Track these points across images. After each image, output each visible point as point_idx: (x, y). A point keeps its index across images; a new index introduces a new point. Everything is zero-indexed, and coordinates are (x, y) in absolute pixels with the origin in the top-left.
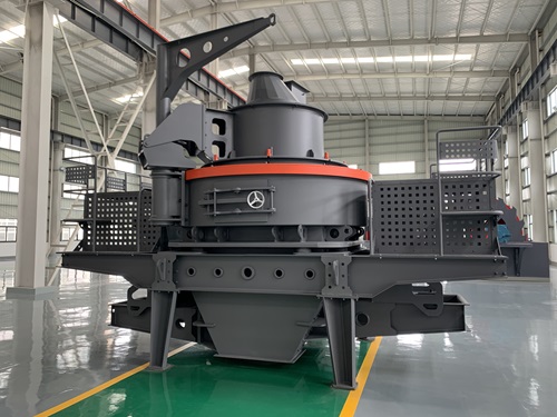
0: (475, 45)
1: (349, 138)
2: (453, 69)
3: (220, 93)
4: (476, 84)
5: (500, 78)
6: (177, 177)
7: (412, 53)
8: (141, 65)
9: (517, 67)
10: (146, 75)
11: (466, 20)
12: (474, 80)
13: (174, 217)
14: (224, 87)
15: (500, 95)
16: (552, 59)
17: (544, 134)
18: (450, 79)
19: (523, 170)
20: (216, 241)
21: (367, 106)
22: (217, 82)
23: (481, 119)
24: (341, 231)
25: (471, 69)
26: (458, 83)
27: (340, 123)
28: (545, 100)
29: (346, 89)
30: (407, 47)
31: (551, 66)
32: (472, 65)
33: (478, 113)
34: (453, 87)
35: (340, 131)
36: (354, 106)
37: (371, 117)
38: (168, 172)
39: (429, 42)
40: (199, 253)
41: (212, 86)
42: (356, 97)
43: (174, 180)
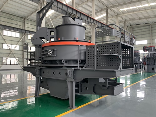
1: (145, 31)
6: (40, 47)
13: (40, 58)
21: (150, 20)
27: (141, 27)
29: (141, 16)
35: (141, 29)
36: (145, 21)
37: (152, 24)
38: (39, 46)
42: (145, 18)
43: (40, 48)
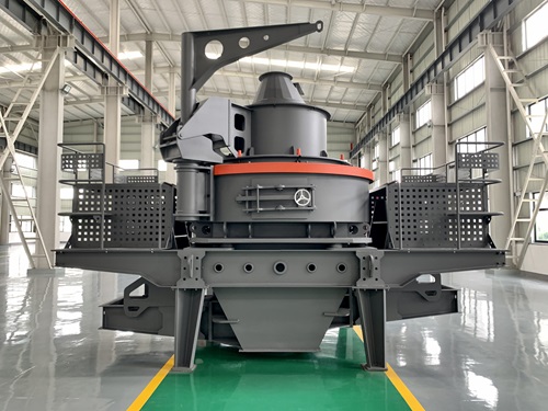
0: (358, 59)
2: (336, 79)
3: (122, 78)
4: (353, 94)
5: (373, 91)
6: (206, 172)
7: (305, 59)
8: (39, 38)
9: (388, 84)
10: (45, 50)
11: (354, 36)
12: (351, 90)
13: (201, 212)
14: (125, 73)
15: (370, 106)
16: (426, 80)
17: (412, 143)
18: (332, 87)
19: (391, 173)
20: (248, 237)
22: (119, 67)
23: (352, 126)
24: (360, 227)
25: (351, 81)
26: (338, 92)
28: (414, 114)
30: (301, 54)
31: (426, 87)
32: (352, 77)
33: (350, 120)
34: (334, 95)
38: (196, 166)
39: (322, 52)
40: (230, 249)
41: (115, 70)
43: (202, 174)
